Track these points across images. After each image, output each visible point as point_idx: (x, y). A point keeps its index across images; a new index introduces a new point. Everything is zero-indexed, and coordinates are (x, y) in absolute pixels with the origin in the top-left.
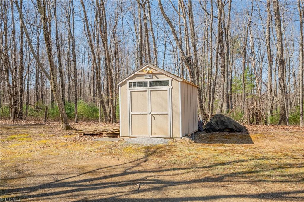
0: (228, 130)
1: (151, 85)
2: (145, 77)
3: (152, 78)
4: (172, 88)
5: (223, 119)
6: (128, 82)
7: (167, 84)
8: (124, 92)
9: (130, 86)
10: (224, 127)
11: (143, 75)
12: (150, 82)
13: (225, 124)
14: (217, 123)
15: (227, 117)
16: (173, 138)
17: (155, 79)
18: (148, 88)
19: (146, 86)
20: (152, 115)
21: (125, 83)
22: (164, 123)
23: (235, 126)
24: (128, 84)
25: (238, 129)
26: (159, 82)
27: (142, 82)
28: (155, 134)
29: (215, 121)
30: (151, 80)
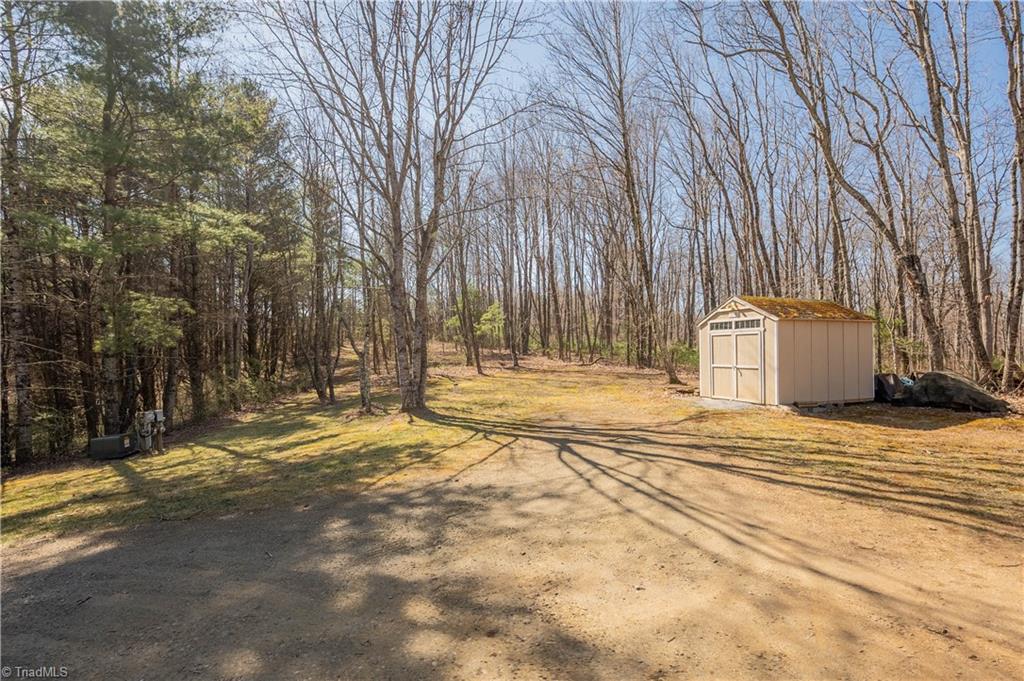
0: (953, 406)
1: (737, 327)
2: (730, 315)
3: (739, 317)
4: (765, 330)
5: (943, 383)
6: (709, 323)
7: (758, 326)
8: (704, 335)
9: (712, 329)
10: (943, 399)
11: (727, 313)
12: (737, 322)
13: (948, 393)
14: (926, 390)
15: (953, 379)
16: (765, 405)
17: (742, 318)
18: (733, 332)
19: (731, 328)
20: (738, 369)
21: (705, 324)
22: (752, 380)
23: (971, 399)
24: (708, 327)
25: (981, 404)
26: (747, 322)
27: (726, 323)
28: (742, 397)
29: (922, 387)
30: (737, 319)
